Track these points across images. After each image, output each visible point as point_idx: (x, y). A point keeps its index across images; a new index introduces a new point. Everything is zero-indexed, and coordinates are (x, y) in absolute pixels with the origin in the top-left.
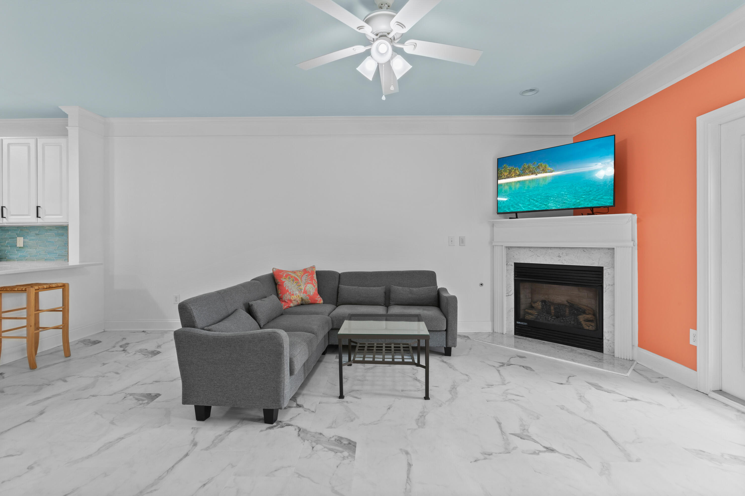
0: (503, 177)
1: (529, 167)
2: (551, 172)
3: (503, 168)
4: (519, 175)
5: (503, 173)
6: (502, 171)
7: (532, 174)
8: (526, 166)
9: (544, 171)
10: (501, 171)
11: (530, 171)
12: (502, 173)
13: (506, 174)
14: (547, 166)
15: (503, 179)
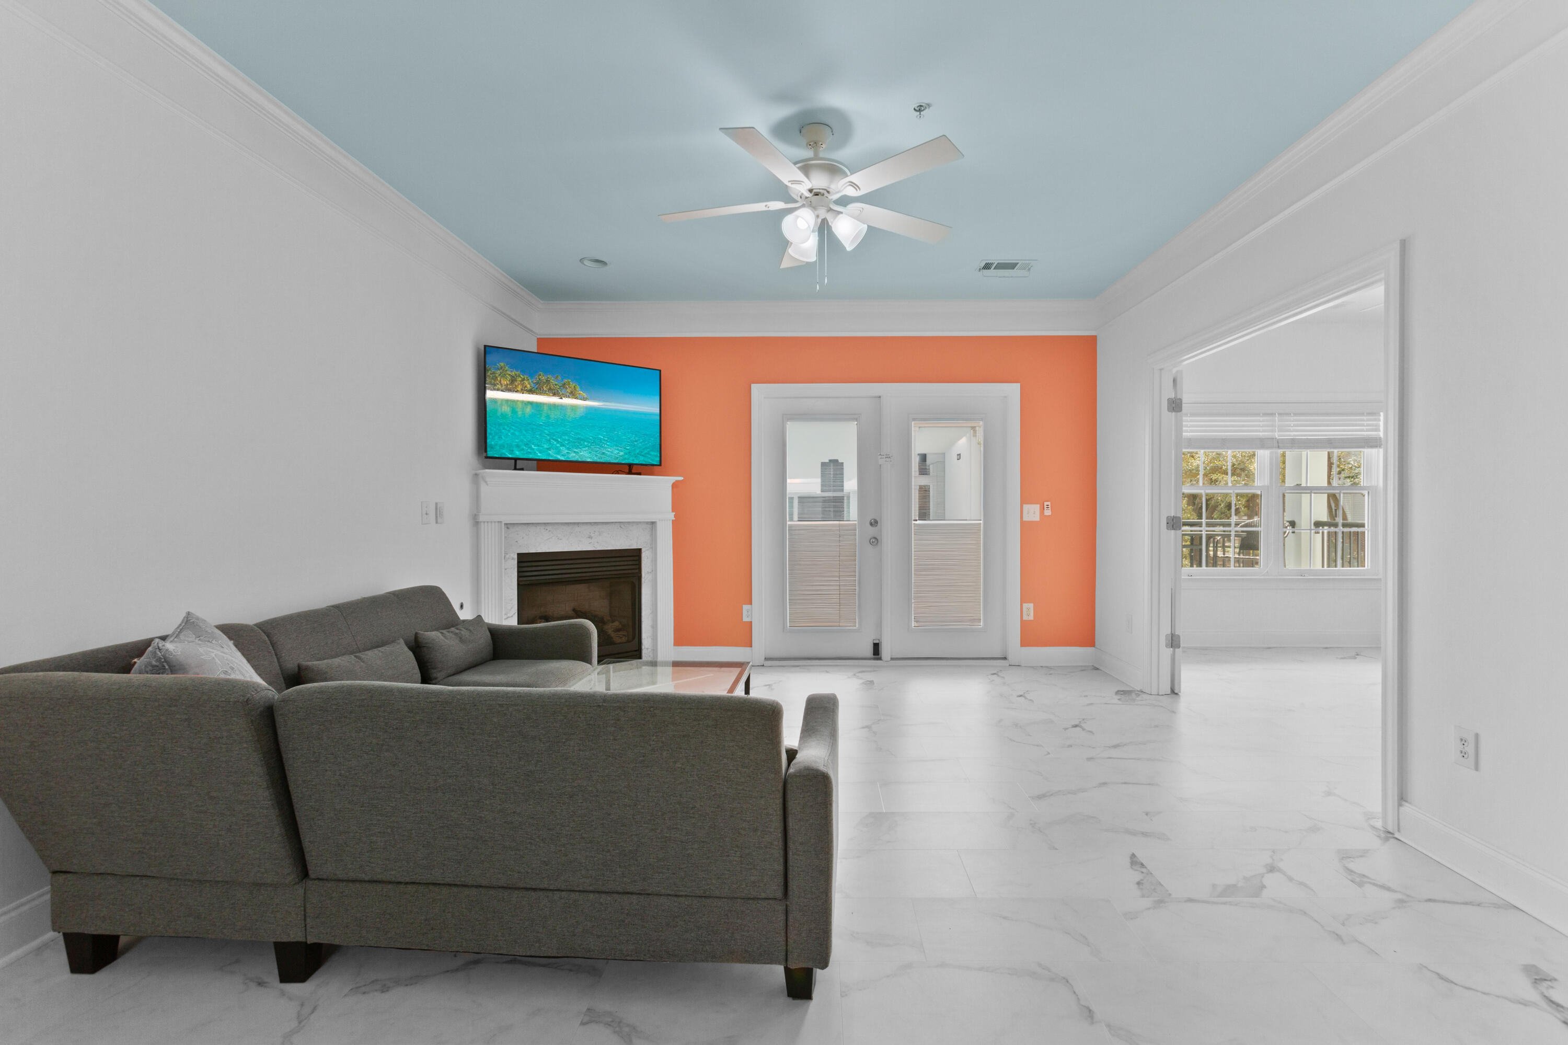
0: (499, 386)
1: (548, 381)
2: (584, 399)
3: (498, 369)
4: (531, 391)
5: (499, 379)
6: (497, 375)
7: (554, 395)
8: (544, 378)
9: (573, 395)
10: (494, 373)
11: (550, 389)
12: (497, 377)
13: (504, 382)
14: (578, 388)
15: (498, 390)
